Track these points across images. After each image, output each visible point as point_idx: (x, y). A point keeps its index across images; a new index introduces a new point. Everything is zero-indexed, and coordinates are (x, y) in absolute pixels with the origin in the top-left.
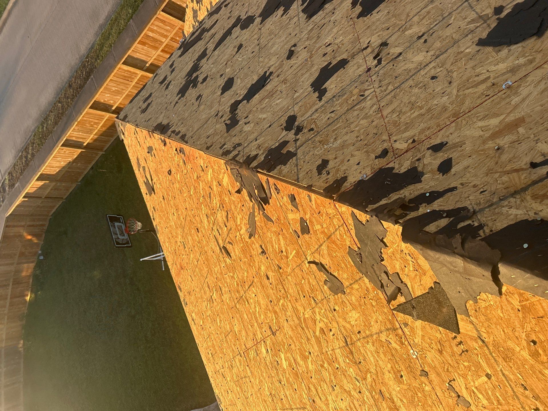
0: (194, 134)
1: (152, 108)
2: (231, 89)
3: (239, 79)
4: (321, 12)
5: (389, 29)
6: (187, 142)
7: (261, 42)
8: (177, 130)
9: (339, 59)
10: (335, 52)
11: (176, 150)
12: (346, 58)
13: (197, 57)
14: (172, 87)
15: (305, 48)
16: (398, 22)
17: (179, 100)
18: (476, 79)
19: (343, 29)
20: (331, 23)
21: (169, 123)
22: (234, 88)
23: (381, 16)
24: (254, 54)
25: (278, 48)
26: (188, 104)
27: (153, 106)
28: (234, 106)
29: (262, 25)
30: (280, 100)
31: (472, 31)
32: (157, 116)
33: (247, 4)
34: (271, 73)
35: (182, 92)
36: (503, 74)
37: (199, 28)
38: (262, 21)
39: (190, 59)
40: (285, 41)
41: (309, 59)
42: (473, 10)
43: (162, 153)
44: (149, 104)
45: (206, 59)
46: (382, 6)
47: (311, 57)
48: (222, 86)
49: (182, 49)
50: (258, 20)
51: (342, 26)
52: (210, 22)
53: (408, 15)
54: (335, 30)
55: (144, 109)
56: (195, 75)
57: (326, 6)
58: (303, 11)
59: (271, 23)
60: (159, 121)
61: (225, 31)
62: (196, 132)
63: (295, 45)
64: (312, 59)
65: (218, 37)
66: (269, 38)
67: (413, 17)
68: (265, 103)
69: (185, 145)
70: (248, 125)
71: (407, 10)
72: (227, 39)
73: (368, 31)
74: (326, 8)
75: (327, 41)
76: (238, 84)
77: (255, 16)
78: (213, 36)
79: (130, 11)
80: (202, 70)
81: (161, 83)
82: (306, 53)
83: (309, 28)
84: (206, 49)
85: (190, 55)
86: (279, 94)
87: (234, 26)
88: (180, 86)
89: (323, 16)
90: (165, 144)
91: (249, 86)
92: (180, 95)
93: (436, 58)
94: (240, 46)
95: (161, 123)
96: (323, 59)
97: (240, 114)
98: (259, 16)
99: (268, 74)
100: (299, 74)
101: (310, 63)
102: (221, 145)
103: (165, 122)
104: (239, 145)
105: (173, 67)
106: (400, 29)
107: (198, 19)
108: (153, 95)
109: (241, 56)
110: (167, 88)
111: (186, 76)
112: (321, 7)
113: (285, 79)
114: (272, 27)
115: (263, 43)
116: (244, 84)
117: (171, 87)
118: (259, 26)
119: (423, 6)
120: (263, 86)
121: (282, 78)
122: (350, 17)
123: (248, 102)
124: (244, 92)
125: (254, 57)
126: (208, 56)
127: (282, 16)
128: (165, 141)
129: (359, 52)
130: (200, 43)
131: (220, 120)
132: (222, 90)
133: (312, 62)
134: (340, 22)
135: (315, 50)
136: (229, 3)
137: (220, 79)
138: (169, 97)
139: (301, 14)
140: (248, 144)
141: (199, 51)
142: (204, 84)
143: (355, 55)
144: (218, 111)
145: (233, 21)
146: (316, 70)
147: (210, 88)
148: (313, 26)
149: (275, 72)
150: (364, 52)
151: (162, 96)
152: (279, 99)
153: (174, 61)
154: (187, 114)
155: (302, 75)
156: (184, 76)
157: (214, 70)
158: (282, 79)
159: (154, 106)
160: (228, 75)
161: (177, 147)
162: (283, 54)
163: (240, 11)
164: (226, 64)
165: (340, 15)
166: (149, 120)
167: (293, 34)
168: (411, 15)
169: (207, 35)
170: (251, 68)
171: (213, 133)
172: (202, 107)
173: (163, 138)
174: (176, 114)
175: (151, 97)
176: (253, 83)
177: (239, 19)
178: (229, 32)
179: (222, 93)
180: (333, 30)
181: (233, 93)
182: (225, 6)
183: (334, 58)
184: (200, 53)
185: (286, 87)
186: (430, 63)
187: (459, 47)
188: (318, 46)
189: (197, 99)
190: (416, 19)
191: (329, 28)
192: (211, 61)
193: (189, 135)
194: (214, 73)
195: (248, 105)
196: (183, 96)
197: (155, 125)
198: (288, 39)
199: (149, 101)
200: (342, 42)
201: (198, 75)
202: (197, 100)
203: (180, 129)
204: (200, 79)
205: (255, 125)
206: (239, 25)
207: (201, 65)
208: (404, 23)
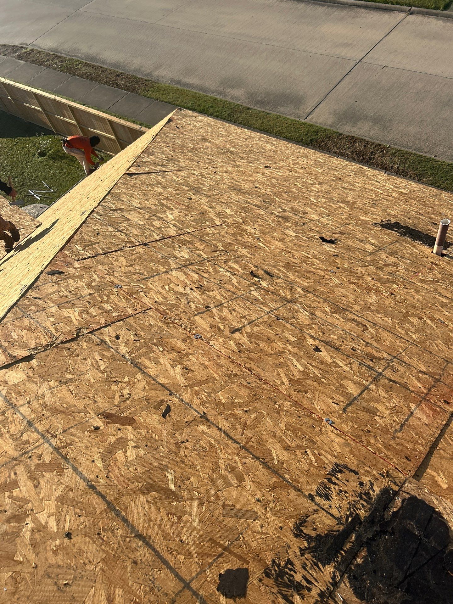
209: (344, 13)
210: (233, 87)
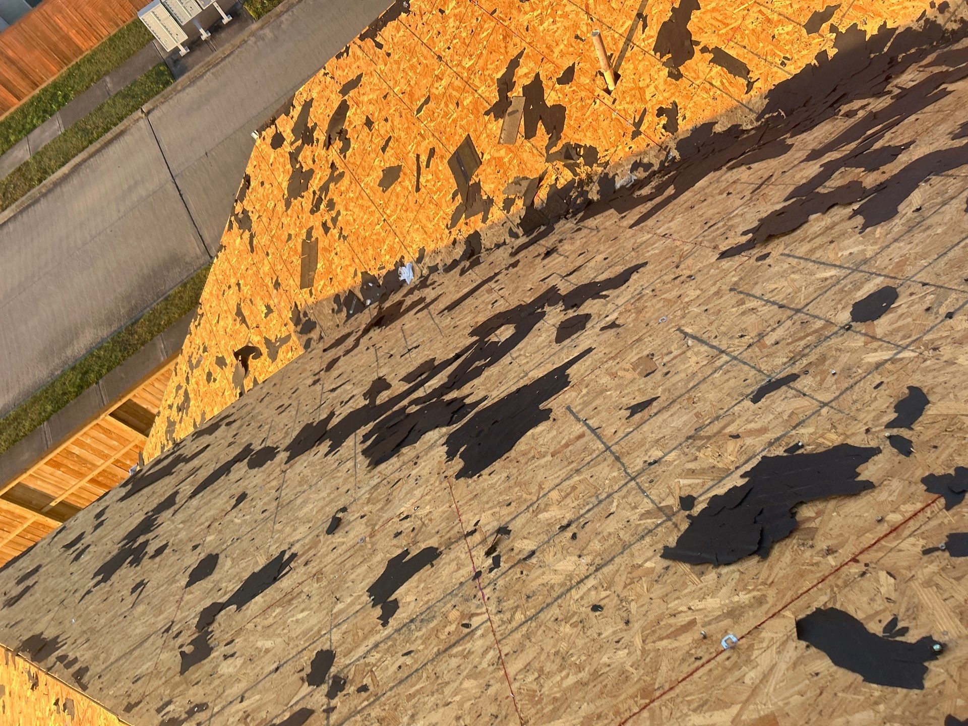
0: (106, 668)
1: (32, 599)
2: (209, 577)
3: (229, 559)
4: (394, 460)
5: (509, 504)
6: (84, 688)
7: (283, 494)
8: (71, 656)
9: (423, 546)
10: (416, 531)
11: (56, 703)
12: (436, 546)
13: (155, 506)
14: (88, 557)
15: (362, 517)
16: (524, 496)
17: (95, 586)
18: (672, 621)
19: (432, 493)
20: (412, 481)
21: (58, 637)
22: (215, 576)
23: (497, 481)
24: (265, 514)
25: (312, 510)
26: (111, 598)
27: (36, 592)
28: (209, 615)
29: (288, 466)
30: (305, 614)
31: (650, 531)
32: (37, 617)
33: (267, 427)
34: (294, 556)
35: (107, 571)
36: (717, 619)
37: (172, 454)
38: (290, 459)
39: (140, 507)
40: (327, 499)
41: (368, 539)
42: (647, 496)
43: (23, 704)
44: (28, 588)
45: (171, 511)
46: (497, 465)
47: (372, 536)
48: (191, 570)
49: (130, 487)
50: (283, 456)
51: (430, 487)
52: (195, 446)
53: (541, 487)
54: (418, 493)
55: (12, 599)
56: (141, 539)
57: (404, 450)
58: (364, 452)
59: (305, 464)
60: (37, 630)
61: (218, 466)
62: (112, 664)
63: (344, 510)
64: (374, 539)
65: (203, 475)
66: (298, 489)
67: (549, 492)
68: (274, 615)
69: (78, 695)
70: (230, 660)
71: (540, 478)
72: (219, 481)
73: (475, 503)
74: (403, 454)
75: (402, 509)
76: (226, 568)
77: (277, 448)
78: (195, 471)
79: (49, 408)
80: (160, 531)
81: (68, 547)
82: (363, 527)
83: (374, 482)
84: (176, 493)
85: (143, 499)
86: (304, 601)
87: (238, 459)
88: (105, 557)
89: (398, 465)
90: (35, 686)
91: (246, 575)
92: (100, 577)
93: (597, 570)
94: (242, 497)
95: (42, 633)
96: (395, 541)
97: (217, 634)
98: (286, 450)
99: (287, 556)
100: (348, 565)
101: (369, 546)
102: (161, 704)
103: (49, 634)
104: (202, 707)
105: (102, 518)
106: (528, 507)
107: (174, 435)
108: (42, 570)
109: (240, 515)
110: (77, 558)
111: (124, 539)
112: (395, 450)
113: (320, 572)
114: (307, 472)
115: (285, 499)
116: (237, 570)
117: (84, 558)
118: (283, 467)
119: (563, 476)
120: (275, 580)
121: (313, 568)
122: (445, 474)
123: (239, 608)
124: (234, 586)
125: (265, 520)
126: (176, 507)
127: (326, 455)
128: (37, 678)
129: (460, 539)
130: (167, 480)
131: (172, 643)
132: (190, 576)
133: (373, 544)
134: (427, 481)
135: (380, 523)
136: (234, 421)
137: (190, 553)
138: (75, 577)
139: (361, 458)
140: (223, 708)
141: (161, 496)
142: (158, 559)
143: (453, 543)
144: (173, 622)
145: (236, 450)
146: (379, 563)
147: (166, 570)
148: (379, 480)
149: (302, 555)
150: (469, 539)
151: (62, 574)
152: (302, 611)
153: (107, 507)
154: (102, 621)
155: (354, 567)
156: (121, 538)
157: (183, 535)
158: (314, 571)
159: (38, 595)
160: (209, 547)
161: (60, 696)
162: (320, 523)
163: (254, 436)
164: (209, 526)
165: (427, 468)
166: (16, 623)
167: (343, 490)
168: (547, 486)
169: (184, 469)
170: (256, 541)
171: (149, 671)
172: (140, 608)
173: (33, 670)
174: (80, 616)
175: (38, 574)
176: (257, 570)
177: (247, 450)
178: (225, 469)
179: (189, 584)
180: (415, 492)
181: (212, 585)
182: (228, 424)
183: (415, 543)
184: (163, 499)
185: (320, 587)
186: (587, 577)
187: (632, 555)
188: (386, 516)
189: (134, 590)
190: (554, 495)
191: (407, 487)
192: (180, 516)
193: (94, 670)
194: (181, 541)
195: (239, 617)
196: (104, 580)
197: (25, 638)
198: (332, 496)
199: (29, 582)
200: (429, 516)
201: (147, 541)
202: (132, 593)
203: (78, 655)
204: (151, 549)
205: (244, 663)
206: (246, 461)
207: (159, 521)
208: (535, 499)
209: (75, 180)
210: (70, 343)
